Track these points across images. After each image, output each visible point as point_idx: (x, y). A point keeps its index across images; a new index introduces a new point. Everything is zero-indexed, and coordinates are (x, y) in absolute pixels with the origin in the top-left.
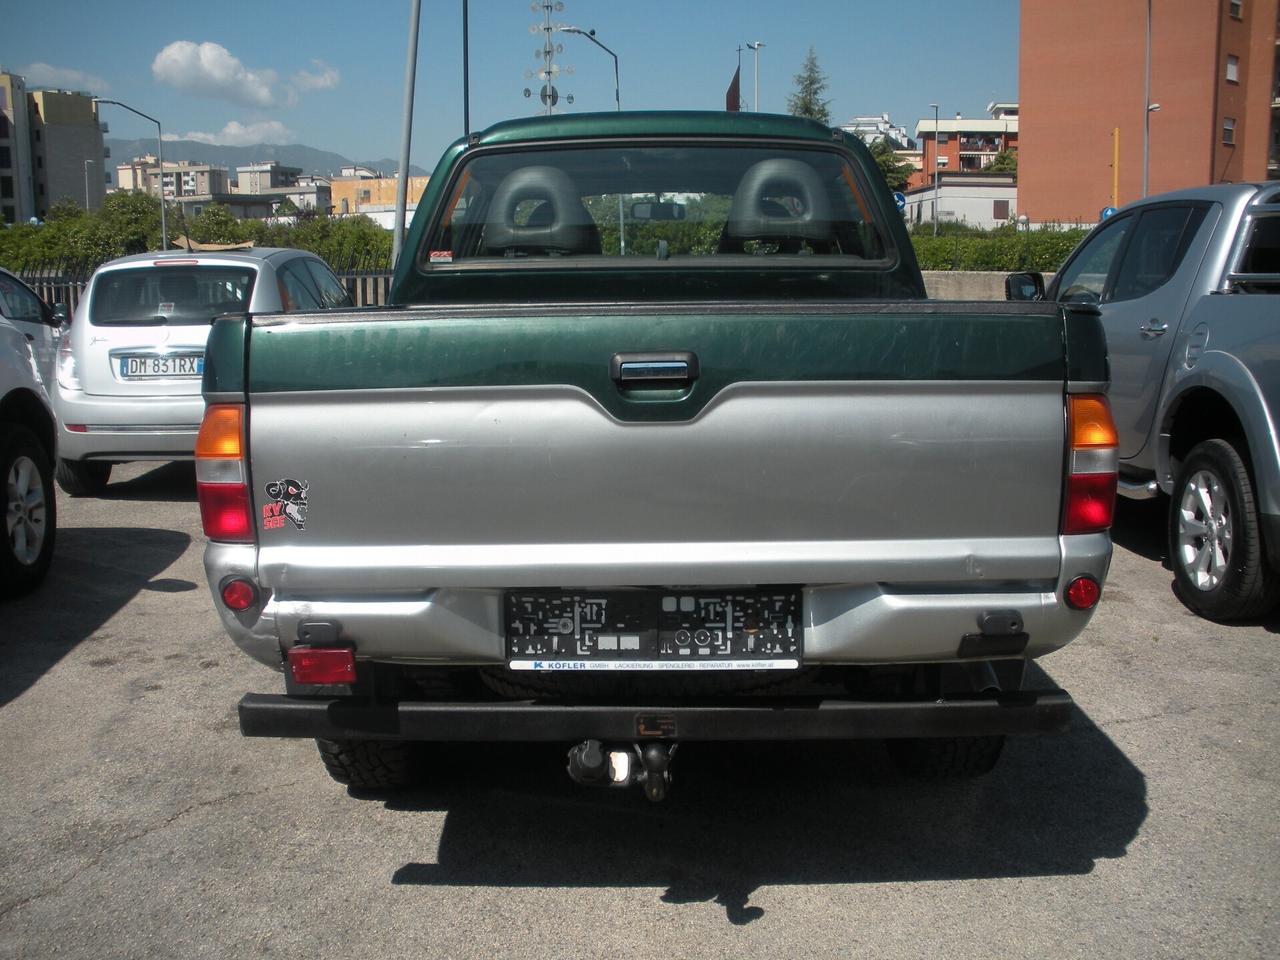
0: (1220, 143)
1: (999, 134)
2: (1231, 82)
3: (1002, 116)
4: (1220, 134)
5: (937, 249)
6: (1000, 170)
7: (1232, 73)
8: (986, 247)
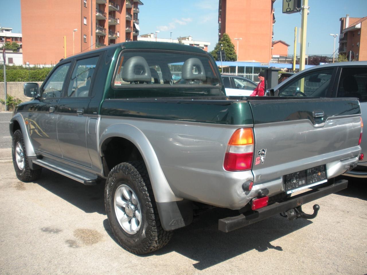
0: (83, 42)
1: (4, 37)
2: (85, 24)
3: (4, 31)
4: (83, 39)
5: (16, 73)
6: (7, 48)
7: (85, 22)
8: (34, 73)
